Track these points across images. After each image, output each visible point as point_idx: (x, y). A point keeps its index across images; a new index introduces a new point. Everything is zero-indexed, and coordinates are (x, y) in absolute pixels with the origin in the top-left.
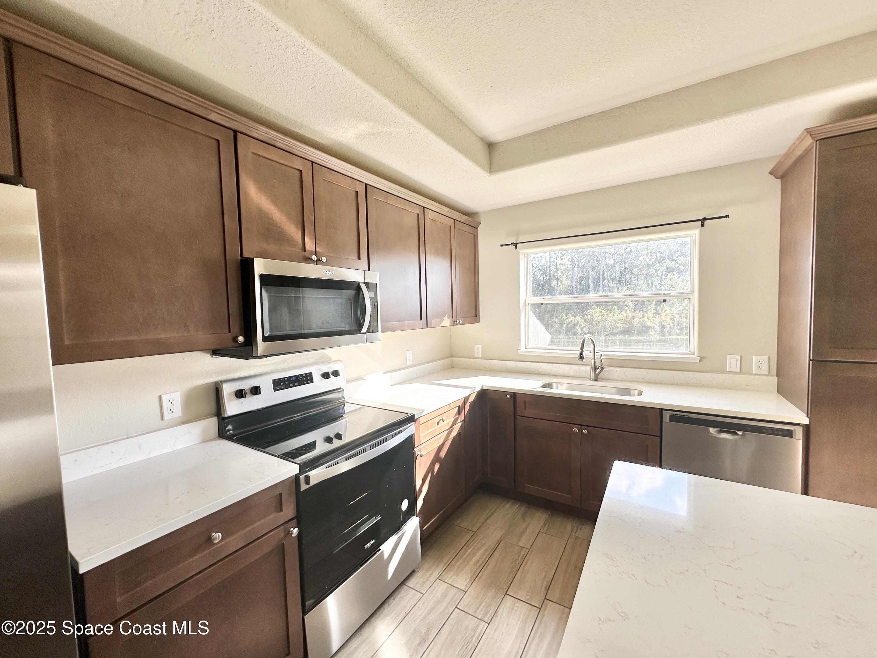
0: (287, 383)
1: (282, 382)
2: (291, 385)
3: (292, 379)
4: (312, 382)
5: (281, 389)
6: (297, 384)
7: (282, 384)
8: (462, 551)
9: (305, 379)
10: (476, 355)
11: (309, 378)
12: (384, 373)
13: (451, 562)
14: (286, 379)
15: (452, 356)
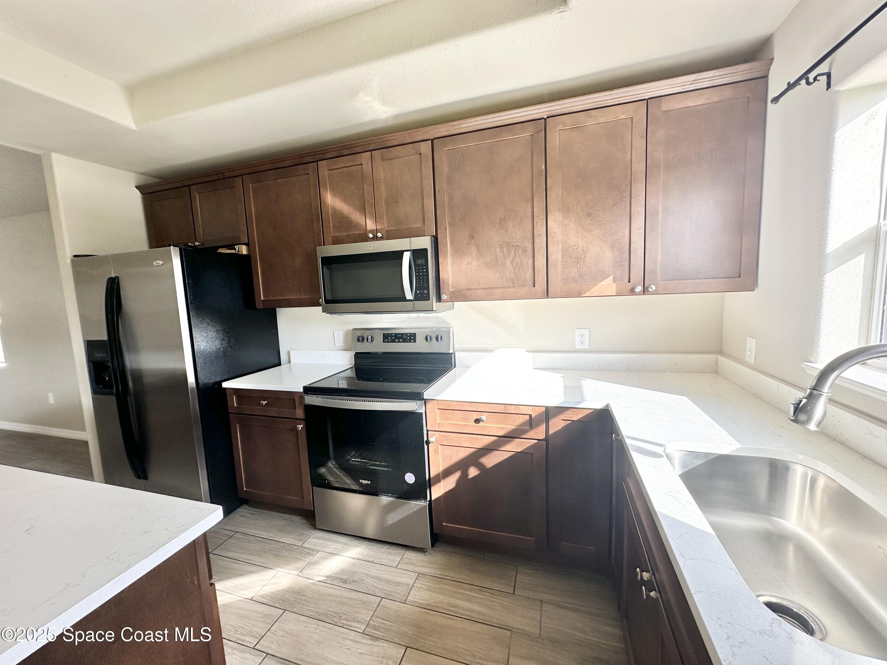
0: (393, 338)
1: (390, 336)
2: (397, 340)
3: (399, 336)
4: (415, 342)
5: (388, 342)
6: (401, 340)
7: (390, 338)
8: (468, 586)
9: (408, 338)
10: (747, 359)
11: (412, 338)
12: (526, 352)
13: (447, 579)
14: (393, 335)
15: (720, 352)
